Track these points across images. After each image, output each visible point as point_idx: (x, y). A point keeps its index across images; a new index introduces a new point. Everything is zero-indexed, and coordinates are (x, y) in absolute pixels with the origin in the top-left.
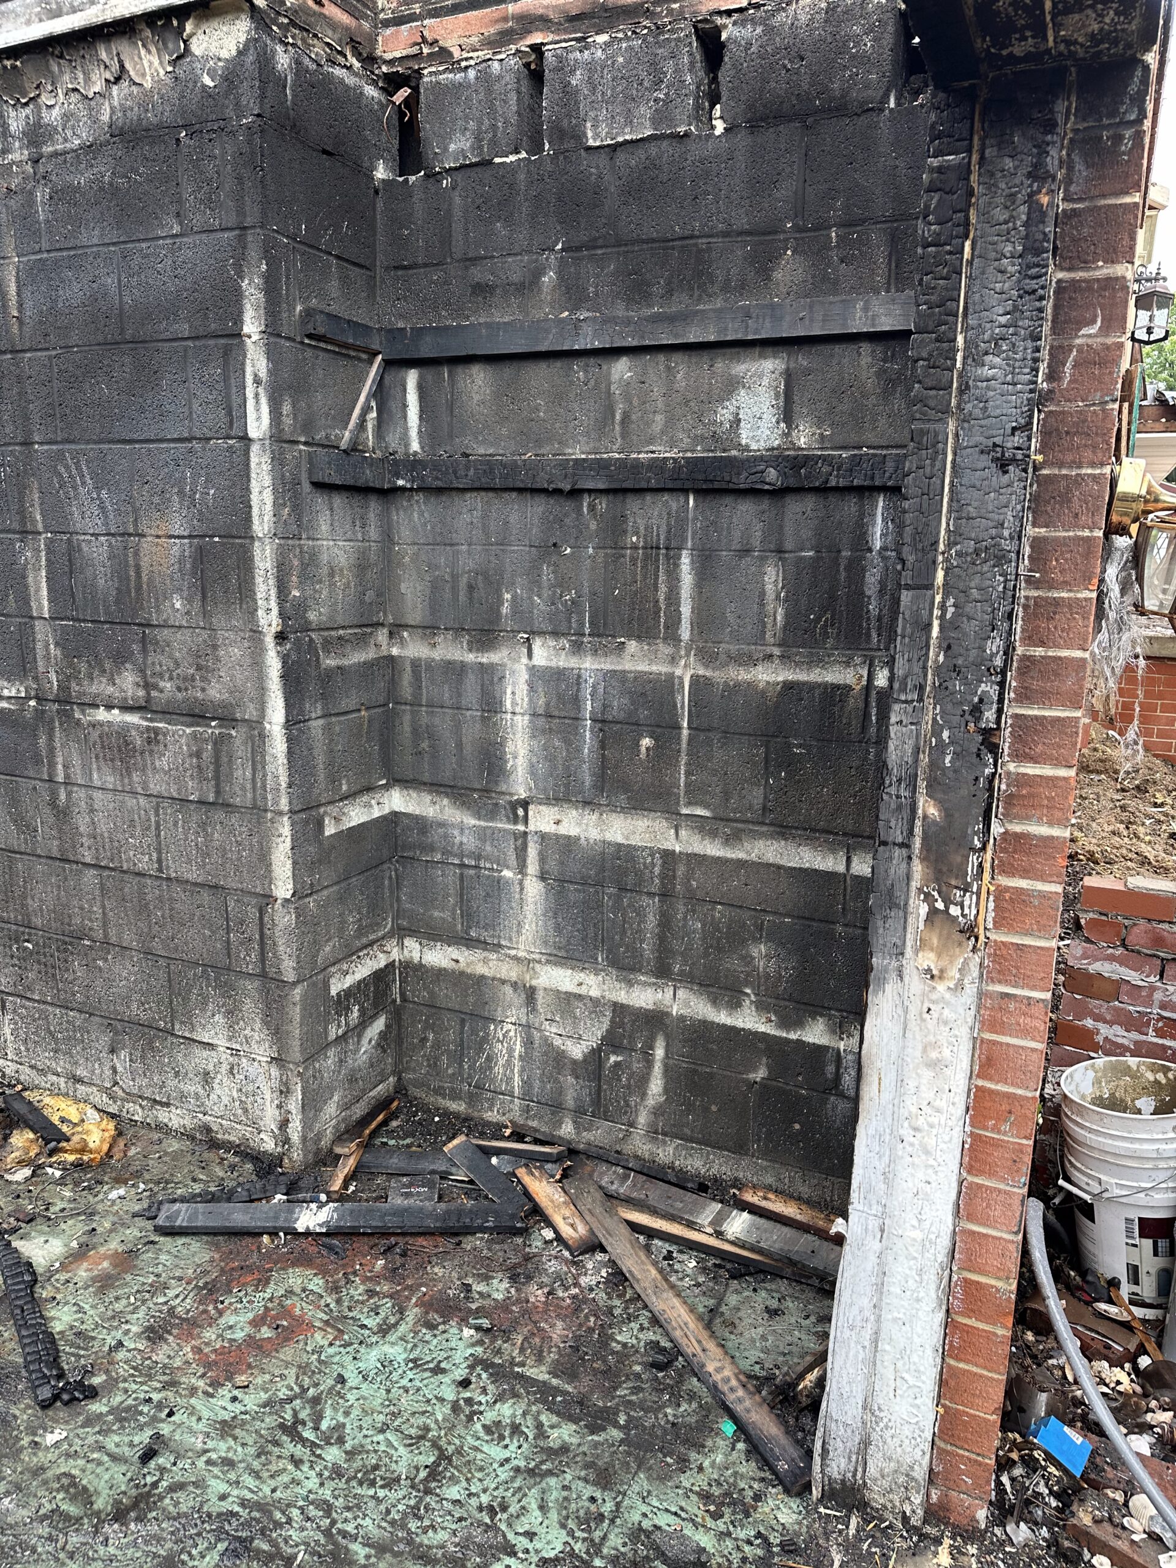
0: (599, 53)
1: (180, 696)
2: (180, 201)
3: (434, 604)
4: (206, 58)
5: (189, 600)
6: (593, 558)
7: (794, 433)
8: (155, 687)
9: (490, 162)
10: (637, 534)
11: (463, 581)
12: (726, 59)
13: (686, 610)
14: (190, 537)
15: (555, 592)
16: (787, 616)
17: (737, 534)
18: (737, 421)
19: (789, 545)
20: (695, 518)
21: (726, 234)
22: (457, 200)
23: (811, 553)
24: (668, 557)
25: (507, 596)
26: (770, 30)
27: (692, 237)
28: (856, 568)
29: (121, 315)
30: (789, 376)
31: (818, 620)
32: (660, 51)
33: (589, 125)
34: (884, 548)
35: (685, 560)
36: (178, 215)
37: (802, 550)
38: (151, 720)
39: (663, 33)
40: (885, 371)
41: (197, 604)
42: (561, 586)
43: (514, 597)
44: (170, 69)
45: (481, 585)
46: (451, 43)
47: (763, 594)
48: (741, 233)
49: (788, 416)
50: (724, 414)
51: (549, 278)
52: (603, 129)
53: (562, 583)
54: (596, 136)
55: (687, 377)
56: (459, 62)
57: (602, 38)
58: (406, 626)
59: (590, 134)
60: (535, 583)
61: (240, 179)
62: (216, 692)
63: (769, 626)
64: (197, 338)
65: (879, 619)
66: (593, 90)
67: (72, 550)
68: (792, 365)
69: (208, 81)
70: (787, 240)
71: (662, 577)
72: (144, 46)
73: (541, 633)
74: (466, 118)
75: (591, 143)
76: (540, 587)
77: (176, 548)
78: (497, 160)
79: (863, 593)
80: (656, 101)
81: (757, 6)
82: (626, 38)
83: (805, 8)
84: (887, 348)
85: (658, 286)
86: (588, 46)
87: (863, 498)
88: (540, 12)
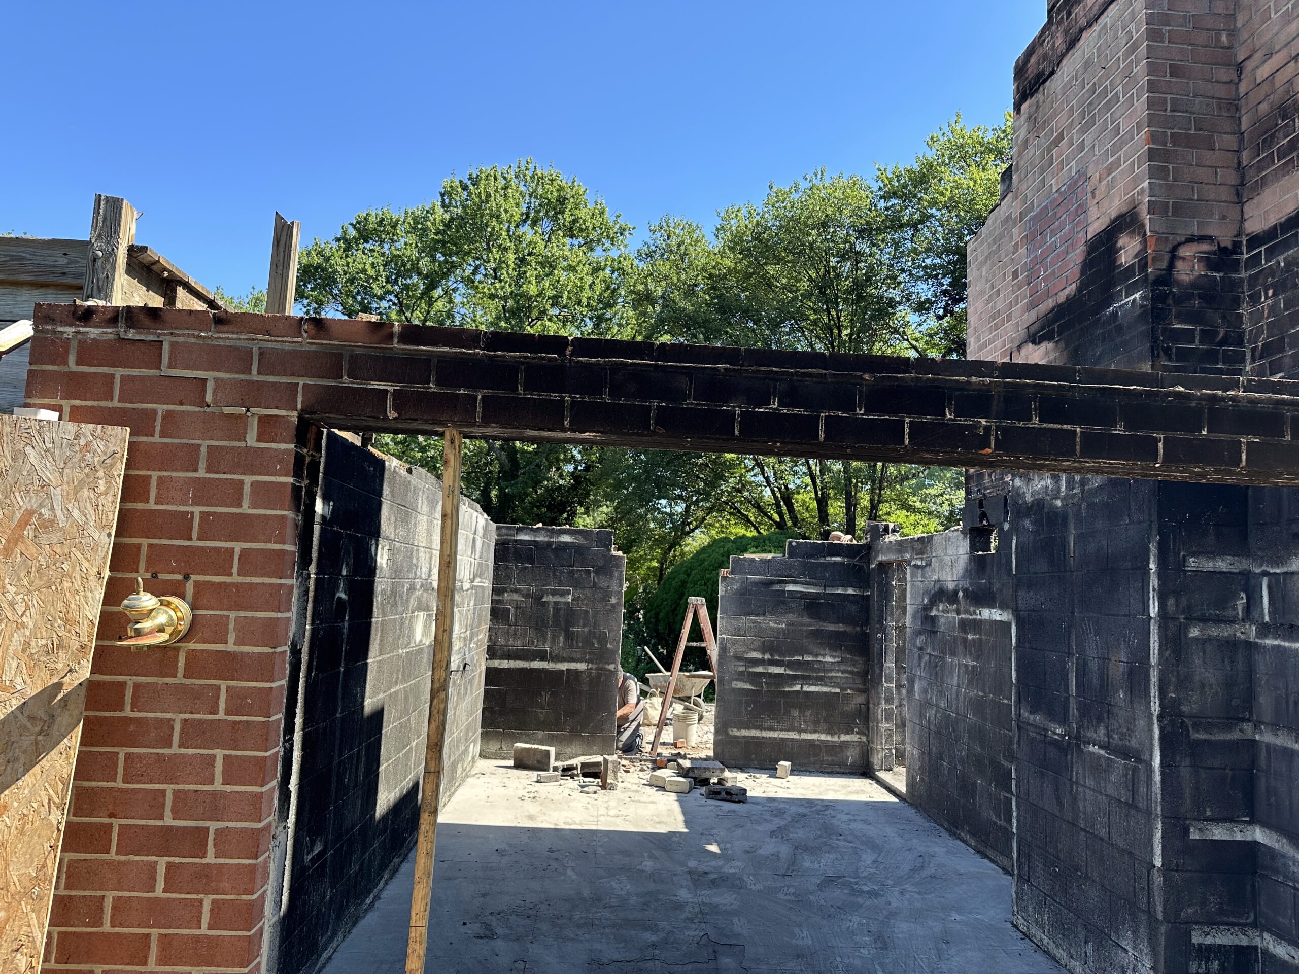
1: (1120, 743)
2: (1130, 510)
3: (1277, 711)
5: (1125, 693)
8: (1112, 737)
11: (1292, 698)
14: (1127, 662)
22: (1285, 491)
29: (1107, 558)
36: (1129, 515)
38: (1109, 754)
41: (1128, 697)
58: (1263, 723)
62: (1134, 743)
64: (1133, 569)
67: (1085, 664)
77: (1122, 668)
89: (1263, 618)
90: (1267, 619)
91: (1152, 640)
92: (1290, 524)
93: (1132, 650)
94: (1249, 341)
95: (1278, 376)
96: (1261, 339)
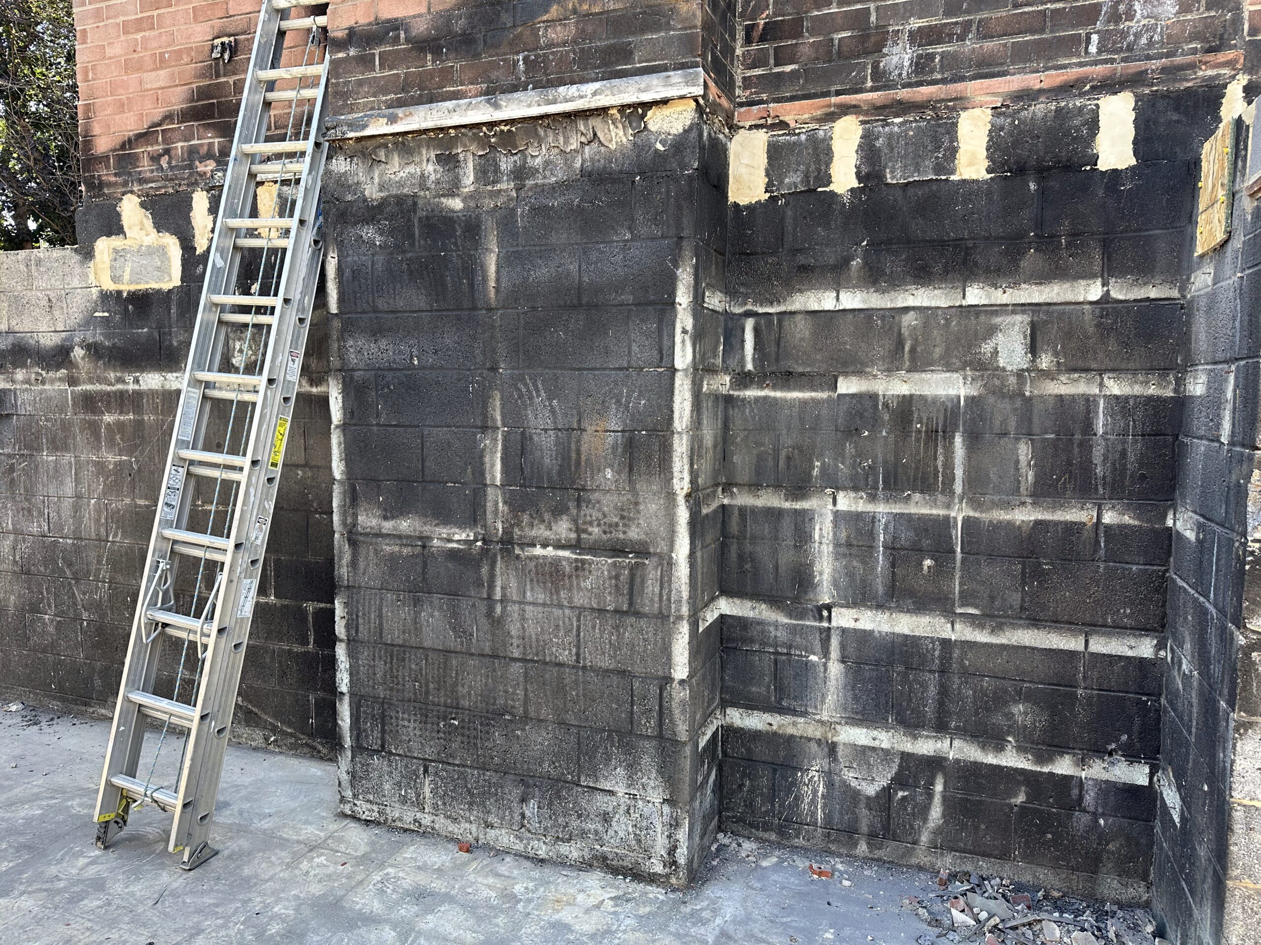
0: (896, 129)
1: (605, 537)
2: (633, 220)
3: (759, 470)
4: (659, 133)
5: (619, 472)
6: (886, 438)
7: (1038, 360)
8: (585, 531)
9: (815, 190)
10: (921, 423)
11: (783, 454)
13: (959, 472)
14: (622, 431)
15: (855, 461)
16: (1036, 476)
17: (997, 423)
18: (996, 352)
19: (1036, 429)
20: (965, 413)
21: (987, 238)
22: (789, 213)
23: (1052, 436)
24: (944, 438)
25: (818, 464)
26: (1016, 121)
27: (962, 239)
28: (1086, 446)
29: (579, 288)
30: (1033, 325)
31: (1058, 480)
32: (939, 130)
33: (888, 171)
34: (1105, 433)
35: (958, 440)
36: (629, 228)
37: (1046, 433)
38: (580, 554)
39: (942, 118)
40: (1101, 324)
41: (624, 476)
42: (860, 456)
43: (823, 464)
44: (631, 138)
45: (797, 457)
46: (788, 119)
47: (1017, 462)
48: (998, 238)
49: (1033, 349)
50: (987, 348)
51: (856, 263)
52: (899, 173)
54: (892, 178)
55: (959, 324)
56: (794, 129)
57: (898, 120)
58: (736, 485)
59: (888, 176)
60: (840, 455)
61: (679, 208)
62: (634, 534)
63: (1023, 483)
64: (639, 304)
65: (1104, 478)
66: (892, 150)
67: (525, 438)
68: (1035, 319)
69: (659, 147)
70: (1030, 243)
71: (940, 450)
72: (613, 123)
73: (844, 489)
74: (798, 164)
75: (889, 181)
76: (843, 457)
77: (610, 439)
78: (820, 189)
79: (1091, 462)
80: (937, 158)
81: (1008, 106)
82: (916, 121)
83: (1040, 109)
84: (1103, 309)
85: (938, 268)
86: (888, 124)
87: (1089, 402)
88: (854, 103)
89: (743, 366)
90: (749, 366)
91: (677, 399)
92: (795, 255)
93: (633, 415)
94: (742, 15)
95: (788, 68)
96: (764, 16)
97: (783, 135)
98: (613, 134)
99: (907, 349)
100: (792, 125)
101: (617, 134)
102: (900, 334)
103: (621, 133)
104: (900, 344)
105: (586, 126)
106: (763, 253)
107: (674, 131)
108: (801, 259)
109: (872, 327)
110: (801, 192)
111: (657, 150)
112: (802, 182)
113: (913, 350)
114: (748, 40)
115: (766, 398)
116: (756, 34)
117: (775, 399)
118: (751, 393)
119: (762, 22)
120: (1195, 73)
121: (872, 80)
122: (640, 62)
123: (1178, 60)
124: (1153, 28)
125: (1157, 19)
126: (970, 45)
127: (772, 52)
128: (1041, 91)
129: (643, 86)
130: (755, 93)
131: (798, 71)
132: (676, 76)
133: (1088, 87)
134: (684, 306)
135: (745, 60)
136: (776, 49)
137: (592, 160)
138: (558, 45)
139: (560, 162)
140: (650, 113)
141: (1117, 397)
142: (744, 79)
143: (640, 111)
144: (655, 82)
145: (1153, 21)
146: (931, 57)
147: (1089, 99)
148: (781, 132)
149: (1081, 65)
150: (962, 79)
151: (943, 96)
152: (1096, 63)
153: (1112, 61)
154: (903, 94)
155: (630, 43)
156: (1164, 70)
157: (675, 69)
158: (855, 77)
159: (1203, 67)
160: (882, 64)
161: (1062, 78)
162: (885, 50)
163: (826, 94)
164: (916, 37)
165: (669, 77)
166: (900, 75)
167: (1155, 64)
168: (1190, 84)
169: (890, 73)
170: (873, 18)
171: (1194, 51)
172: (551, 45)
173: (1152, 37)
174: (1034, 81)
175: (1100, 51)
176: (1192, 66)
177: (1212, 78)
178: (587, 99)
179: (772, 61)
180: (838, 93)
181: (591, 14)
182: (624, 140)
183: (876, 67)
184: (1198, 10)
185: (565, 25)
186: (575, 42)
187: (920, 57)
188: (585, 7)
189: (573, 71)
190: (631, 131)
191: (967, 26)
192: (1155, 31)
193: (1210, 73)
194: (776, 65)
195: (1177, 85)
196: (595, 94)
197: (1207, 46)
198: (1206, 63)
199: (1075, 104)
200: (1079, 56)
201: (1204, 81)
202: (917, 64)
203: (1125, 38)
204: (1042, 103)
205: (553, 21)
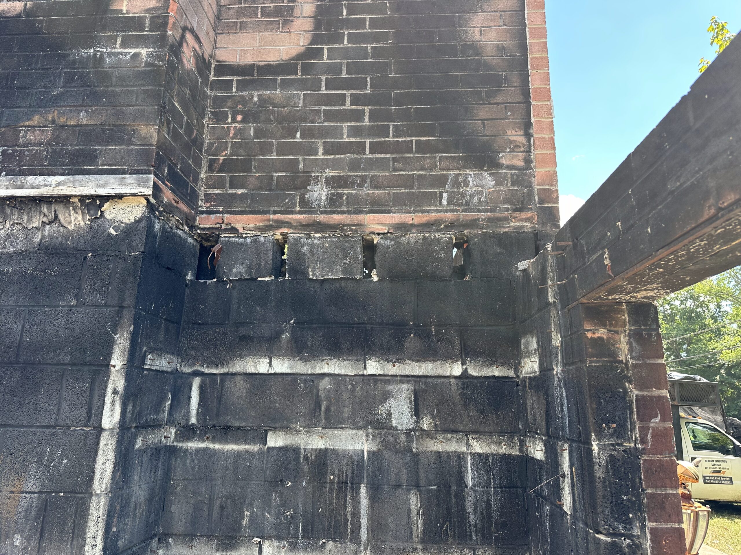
0: (316, 241)
2: (80, 288)
3: (195, 520)
4: (114, 221)
5: (28, 539)
6: (305, 488)
7: (421, 422)
9: (256, 279)
10: (333, 474)
11: (217, 503)
12: (378, 252)
13: (364, 521)
14: (40, 492)
15: (280, 510)
16: (424, 524)
17: (393, 475)
18: (389, 414)
19: (422, 482)
20: (368, 466)
21: (380, 324)
22: (235, 294)
23: (435, 487)
24: (352, 488)
25: (247, 513)
26: (398, 244)
27: (363, 323)
28: (460, 497)
29: (19, 346)
30: (416, 393)
31: (442, 527)
32: (346, 244)
33: (310, 269)
34: (474, 485)
35: (363, 491)
36: (76, 296)
37: (430, 485)
39: (348, 237)
40: (464, 394)
41: (34, 543)
42: (284, 506)
43: (252, 514)
44: (88, 222)
45: (229, 506)
46: (238, 226)
47: (409, 511)
48: (389, 324)
49: (417, 412)
50: (383, 410)
51: (285, 336)
52: (318, 272)
53: (284, 505)
54: (314, 275)
55: (362, 389)
56: (242, 234)
57: (317, 235)
58: (172, 535)
59: (310, 273)
60: (266, 504)
61: (124, 282)
63: (414, 530)
64: (75, 365)
65: (476, 526)
66: (313, 255)
68: (417, 388)
69: (112, 231)
70: (410, 329)
71: (349, 500)
72: (74, 210)
73: (269, 538)
74: (244, 259)
75: (311, 277)
76: (270, 507)
77: (25, 501)
78: (259, 279)
79: (465, 511)
80: (345, 264)
81: (391, 233)
82: (330, 237)
83: (413, 237)
84: (464, 383)
85: (345, 345)
86: (310, 237)
87: (460, 457)
88: (287, 220)
89: (188, 420)
90: (193, 420)
91: (100, 459)
92: (238, 327)
93: (52, 475)
94: (207, 151)
95: (240, 192)
96: (224, 154)
97: (233, 237)
98: (73, 218)
99: (323, 408)
100: (241, 230)
101: (76, 218)
102: (318, 396)
103: (80, 218)
104: (318, 404)
105: (49, 209)
106: (212, 324)
107: (126, 221)
108: (243, 331)
109: (296, 389)
110: (245, 280)
111: (109, 234)
112: (246, 272)
113: (327, 409)
114: (211, 169)
115: (206, 449)
116: (216, 166)
117: (214, 450)
118: (193, 445)
119: (222, 158)
120: (509, 223)
121: (300, 205)
122: (102, 165)
123: (498, 214)
124: (480, 193)
125: (482, 188)
126: (366, 191)
127: (228, 179)
128: (412, 225)
129: (101, 183)
130: (214, 205)
131: (247, 194)
132: (130, 179)
133: (442, 226)
134: (117, 368)
135: (207, 182)
136: (231, 177)
137: (51, 237)
138: (35, 145)
139: (22, 235)
140: (106, 205)
141: (479, 455)
142: (206, 195)
143: (98, 202)
144: (112, 181)
145: (480, 189)
146: (340, 196)
147: (444, 234)
148: (231, 235)
149: (438, 211)
150: (361, 212)
151: (348, 222)
152: (447, 211)
153: (457, 211)
154: (322, 218)
155: (96, 150)
156: (489, 219)
157: (130, 173)
158: (288, 203)
159: (513, 220)
160: (306, 197)
161: (425, 219)
162: (309, 188)
163: (267, 212)
164: (330, 182)
165: (124, 178)
166: (319, 205)
167: (483, 215)
168: (506, 230)
169: (312, 203)
170: (301, 166)
171: (507, 210)
172: (29, 144)
173: (480, 198)
174: (407, 218)
175: (449, 204)
176: (506, 219)
177: (518, 227)
178: (51, 188)
179: (228, 185)
180: (275, 212)
181: (67, 126)
182: (82, 223)
183: (302, 198)
184: (507, 185)
185: (43, 131)
186: (49, 144)
187: (333, 194)
188: (63, 120)
189: (43, 165)
190: (88, 217)
191: (364, 179)
192: (482, 195)
193: (518, 224)
194: (231, 188)
195: (498, 230)
196: (58, 184)
197: (514, 207)
198: (515, 218)
199: (435, 236)
200: (436, 206)
201: (515, 229)
202: (331, 199)
203: (464, 197)
204: (414, 233)
205: (33, 126)
